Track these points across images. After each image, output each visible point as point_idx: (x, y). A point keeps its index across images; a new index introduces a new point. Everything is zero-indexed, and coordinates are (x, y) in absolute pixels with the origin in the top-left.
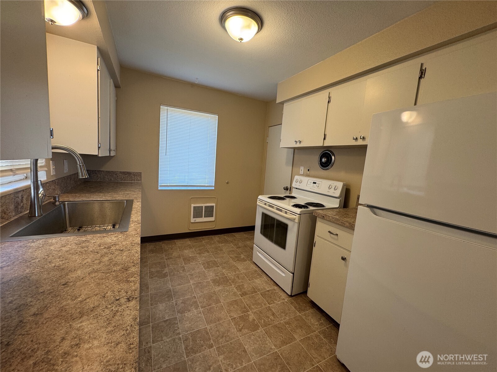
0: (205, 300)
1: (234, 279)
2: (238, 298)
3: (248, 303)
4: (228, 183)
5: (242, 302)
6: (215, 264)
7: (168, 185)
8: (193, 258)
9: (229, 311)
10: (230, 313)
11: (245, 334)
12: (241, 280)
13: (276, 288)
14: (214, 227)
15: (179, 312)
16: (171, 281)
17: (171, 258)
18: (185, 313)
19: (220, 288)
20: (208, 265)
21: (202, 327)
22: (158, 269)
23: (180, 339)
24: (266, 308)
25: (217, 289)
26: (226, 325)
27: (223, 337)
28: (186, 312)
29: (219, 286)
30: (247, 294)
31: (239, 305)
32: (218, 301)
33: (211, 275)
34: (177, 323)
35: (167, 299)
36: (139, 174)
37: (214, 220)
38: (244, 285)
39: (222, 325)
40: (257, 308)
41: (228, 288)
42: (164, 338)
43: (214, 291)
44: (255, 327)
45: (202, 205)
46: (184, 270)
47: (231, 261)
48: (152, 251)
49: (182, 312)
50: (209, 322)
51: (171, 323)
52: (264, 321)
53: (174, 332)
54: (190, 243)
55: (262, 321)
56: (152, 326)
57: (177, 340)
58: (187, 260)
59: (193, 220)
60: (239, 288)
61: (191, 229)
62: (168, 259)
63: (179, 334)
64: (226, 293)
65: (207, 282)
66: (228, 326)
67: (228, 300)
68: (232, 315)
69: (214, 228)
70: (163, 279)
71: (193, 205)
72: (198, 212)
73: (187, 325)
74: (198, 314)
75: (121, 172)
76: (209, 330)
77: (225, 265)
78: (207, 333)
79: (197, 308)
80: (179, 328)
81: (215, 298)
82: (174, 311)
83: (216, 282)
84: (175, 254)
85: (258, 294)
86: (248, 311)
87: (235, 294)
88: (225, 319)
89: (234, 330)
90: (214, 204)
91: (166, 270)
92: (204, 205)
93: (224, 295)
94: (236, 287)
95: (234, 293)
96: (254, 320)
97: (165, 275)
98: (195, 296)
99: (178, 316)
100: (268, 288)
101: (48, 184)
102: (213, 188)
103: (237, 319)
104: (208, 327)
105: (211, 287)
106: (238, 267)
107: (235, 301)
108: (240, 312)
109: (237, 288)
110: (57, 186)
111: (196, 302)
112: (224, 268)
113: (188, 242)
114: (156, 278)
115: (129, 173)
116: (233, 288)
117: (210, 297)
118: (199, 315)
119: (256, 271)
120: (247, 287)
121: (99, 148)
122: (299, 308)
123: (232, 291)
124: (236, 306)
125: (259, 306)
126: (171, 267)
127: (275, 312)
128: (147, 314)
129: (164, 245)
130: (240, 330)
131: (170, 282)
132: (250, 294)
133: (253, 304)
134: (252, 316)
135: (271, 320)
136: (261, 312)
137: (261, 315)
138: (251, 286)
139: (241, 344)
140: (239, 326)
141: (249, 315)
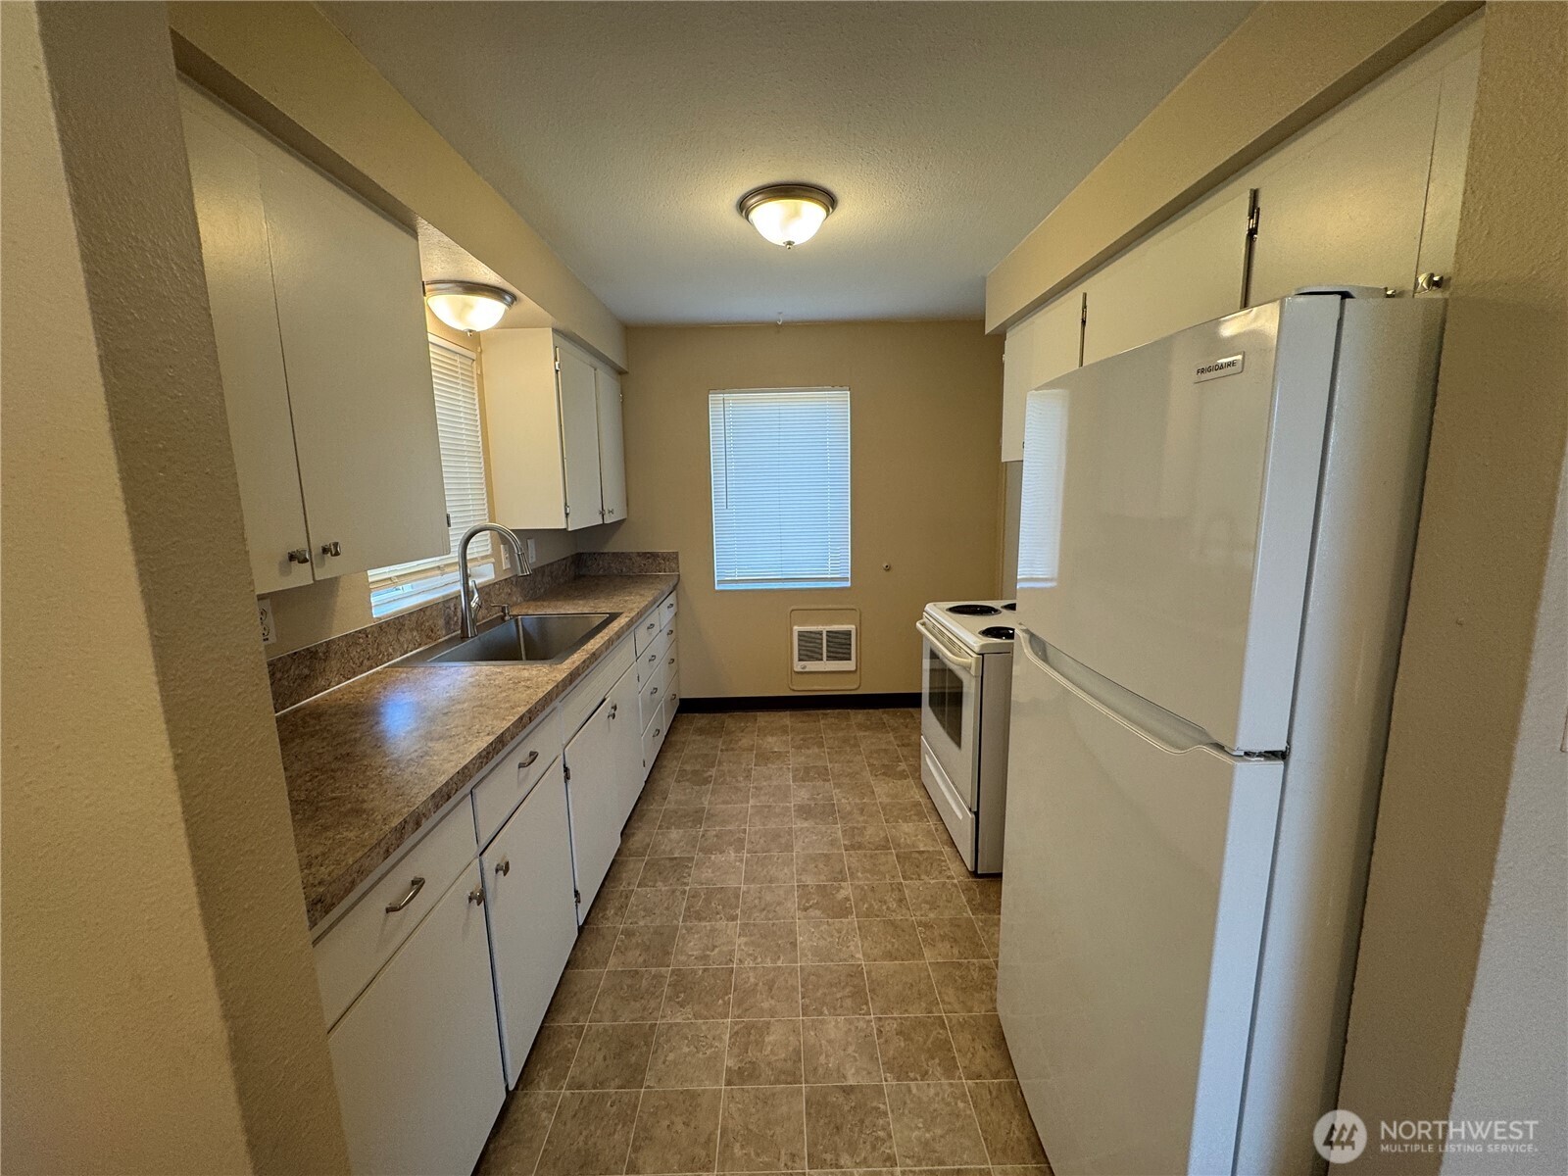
0: (762, 841)
1: (850, 813)
2: (835, 851)
3: (853, 865)
4: (888, 568)
5: (842, 861)
6: (823, 774)
7: (737, 578)
8: (779, 755)
9: (803, 870)
10: (800, 875)
11: (811, 918)
12: (866, 817)
13: (947, 850)
14: (855, 687)
15: (701, 850)
16: (713, 792)
17: (733, 749)
18: (712, 853)
19: (806, 825)
20: (805, 775)
21: (732, 883)
22: (698, 767)
23: (684, 892)
24: (891, 885)
25: (800, 825)
26: (782, 893)
27: (764, 910)
28: (714, 852)
29: (806, 819)
30: (865, 848)
31: (830, 865)
32: (789, 847)
33: (801, 795)
34: (691, 867)
35: (690, 824)
36: (674, 557)
37: (854, 668)
38: (868, 829)
39: (773, 891)
40: (867, 879)
41: (823, 828)
42: (659, 884)
43: (789, 828)
44: (843, 911)
45: (819, 628)
46: (748, 777)
47: (867, 774)
48: (701, 731)
49: (707, 851)
50: (750, 879)
51: (679, 865)
52: (871, 905)
53: (678, 880)
54: (788, 722)
55: (866, 906)
56: (648, 861)
57: (678, 893)
58: (764, 758)
59: (798, 666)
60: (849, 832)
61: (795, 688)
62: (727, 750)
63: (686, 884)
64: (815, 837)
65: (783, 808)
66: (784, 896)
67: (812, 850)
68: (804, 879)
69: (856, 689)
70: (697, 788)
71: (796, 628)
72: (810, 647)
73: (707, 874)
74: (736, 861)
75: (639, 554)
76: (744, 892)
77: (846, 780)
78: (737, 897)
79: (738, 850)
80: (689, 875)
81: (784, 841)
82: (694, 846)
83: (804, 812)
84: (745, 742)
85: (891, 853)
86: (844, 880)
87: (833, 843)
88: (785, 882)
89: (792, 904)
90: (852, 627)
91: (713, 772)
92: (824, 628)
93: (806, 840)
94: (845, 828)
95: (832, 841)
96: (847, 899)
97: (706, 781)
98: (745, 830)
99: (698, 856)
100: (925, 845)
101: (497, 586)
102: (848, 584)
103: (810, 887)
104: (744, 887)
105: (787, 819)
106: (875, 790)
107: (825, 855)
108: (823, 877)
109: (845, 830)
110: (514, 589)
111: (741, 841)
112: (838, 786)
113: (786, 718)
114: (687, 783)
115: (654, 555)
116: (837, 829)
117: (777, 836)
118: (738, 864)
119: (918, 804)
120: (871, 834)
121: (567, 514)
122: (981, 905)
123: (831, 836)
124: (821, 866)
125: (875, 877)
126: (725, 767)
127: (910, 897)
128: (647, 840)
129: (730, 721)
130: (806, 909)
131: (709, 796)
132: (871, 849)
133: (865, 871)
134: (847, 891)
135: (888, 908)
136: (873, 889)
137: (870, 894)
138: (882, 834)
139: (792, 932)
140: (808, 901)
141: (841, 887)
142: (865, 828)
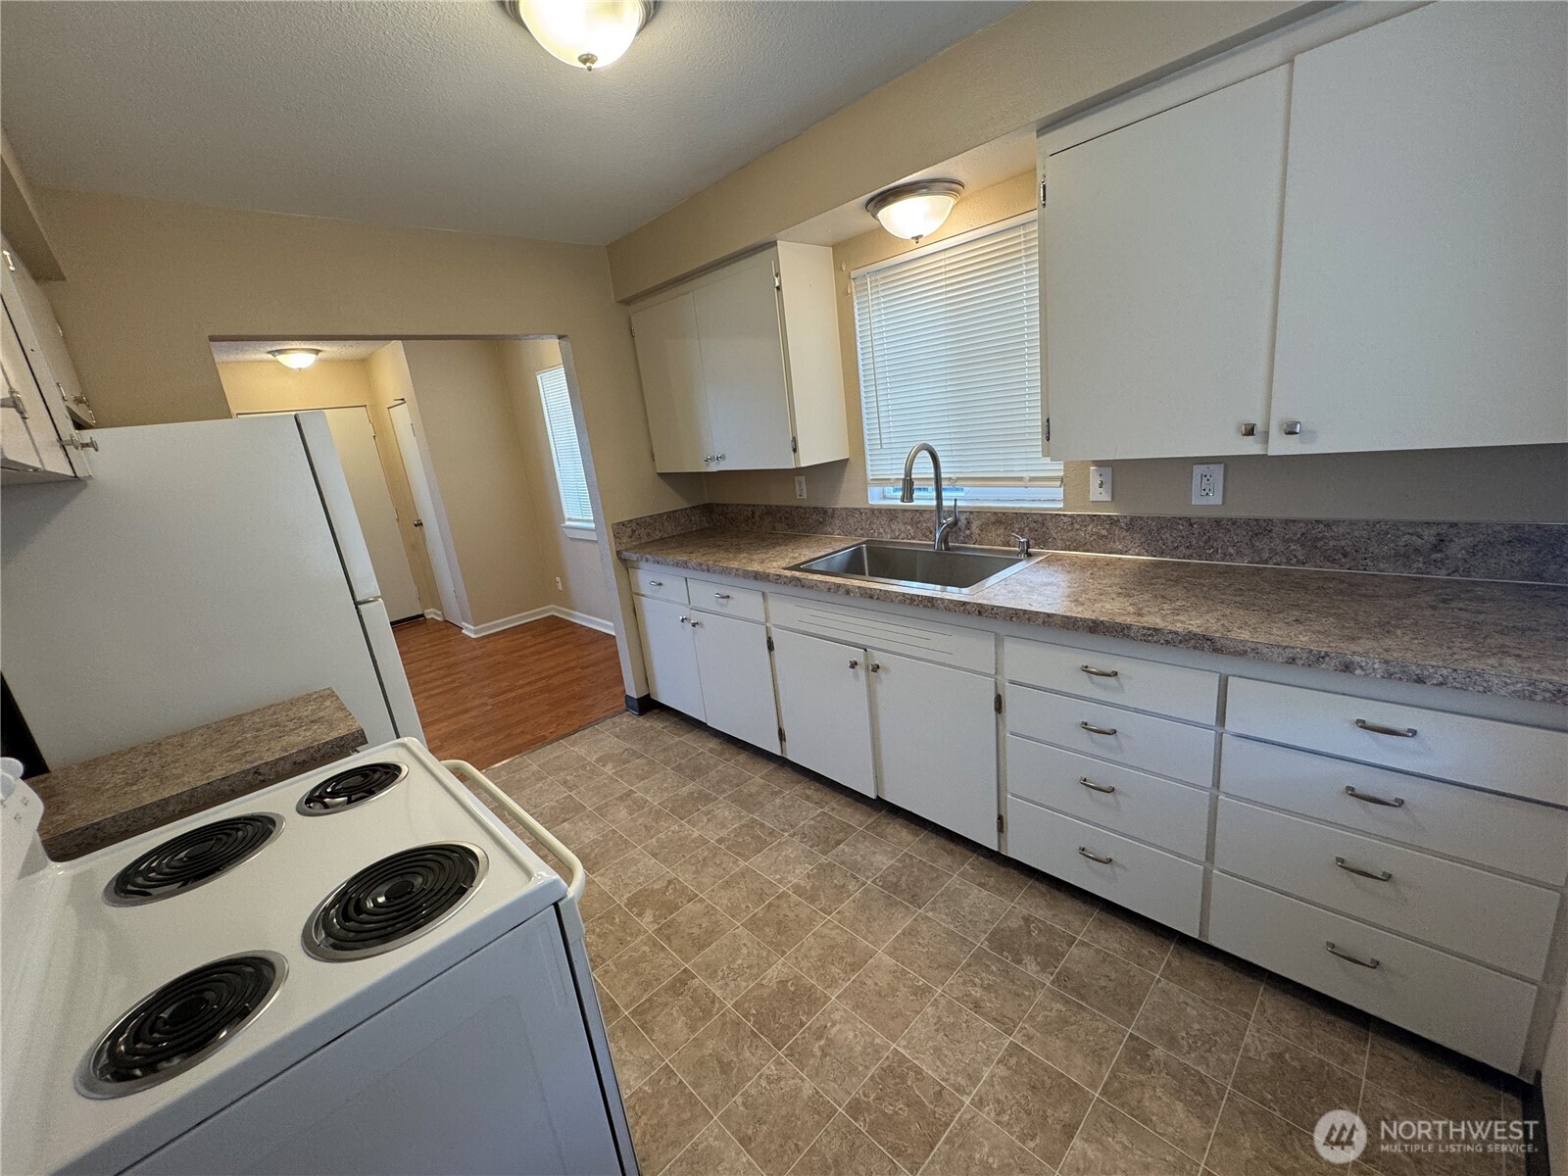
0: (792, 915)
2: (698, 959)
3: (662, 955)
5: (680, 952)
9: (709, 911)
10: (706, 907)
11: (659, 879)
12: (707, 1052)
21: (758, 859)
24: (604, 960)
25: (778, 970)
26: (705, 880)
27: (704, 860)
28: (815, 871)
29: (783, 983)
30: (667, 989)
31: (687, 938)
32: (754, 925)
38: (685, 1031)
39: (714, 877)
40: (634, 950)
41: (744, 984)
43: (784, 952)
44: (637, 902)
52: (613, 924)
55: (617, 920)
60: (702, 1008)
64: (739, 962)
66: (700, 879)
67: (725, 941)
68: (699, 905)
74: (783, 878)
79: (797, 889)
81: (767, 930)
85: (627, 1007)
86: (658, 931)
88: (713, 890)
89: (686, 878)
93: (745, 951)
94: (717, 1005)
95: (715, 971)
96: (640, 915)
103: (685, 902)
104: (742, 863)
105: (804, 963)
107: (702, 947)
108: (681, 919)
109: (713, 1002)
111: (812, 899)
116: (726, 997)
120: (674, 1022)
123: (723, 978)
124: (696, 931)
125: (626, 958)
130: (670, 882)
132: (655, 995)
133: (643, 958)
134: (647, 922)
135: (593, 931)
136: (621, 942)
137: (620, 934)
138: (659, 1035)
139: (665, 861)
140: (675, 889)
141: (654, 922)
142: (693, 1029)
